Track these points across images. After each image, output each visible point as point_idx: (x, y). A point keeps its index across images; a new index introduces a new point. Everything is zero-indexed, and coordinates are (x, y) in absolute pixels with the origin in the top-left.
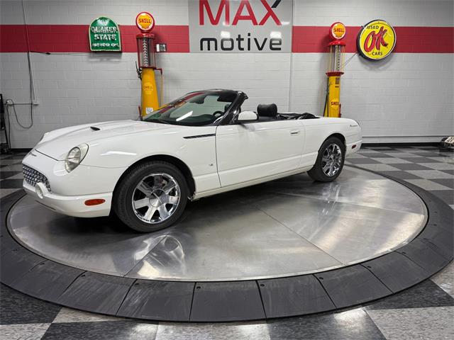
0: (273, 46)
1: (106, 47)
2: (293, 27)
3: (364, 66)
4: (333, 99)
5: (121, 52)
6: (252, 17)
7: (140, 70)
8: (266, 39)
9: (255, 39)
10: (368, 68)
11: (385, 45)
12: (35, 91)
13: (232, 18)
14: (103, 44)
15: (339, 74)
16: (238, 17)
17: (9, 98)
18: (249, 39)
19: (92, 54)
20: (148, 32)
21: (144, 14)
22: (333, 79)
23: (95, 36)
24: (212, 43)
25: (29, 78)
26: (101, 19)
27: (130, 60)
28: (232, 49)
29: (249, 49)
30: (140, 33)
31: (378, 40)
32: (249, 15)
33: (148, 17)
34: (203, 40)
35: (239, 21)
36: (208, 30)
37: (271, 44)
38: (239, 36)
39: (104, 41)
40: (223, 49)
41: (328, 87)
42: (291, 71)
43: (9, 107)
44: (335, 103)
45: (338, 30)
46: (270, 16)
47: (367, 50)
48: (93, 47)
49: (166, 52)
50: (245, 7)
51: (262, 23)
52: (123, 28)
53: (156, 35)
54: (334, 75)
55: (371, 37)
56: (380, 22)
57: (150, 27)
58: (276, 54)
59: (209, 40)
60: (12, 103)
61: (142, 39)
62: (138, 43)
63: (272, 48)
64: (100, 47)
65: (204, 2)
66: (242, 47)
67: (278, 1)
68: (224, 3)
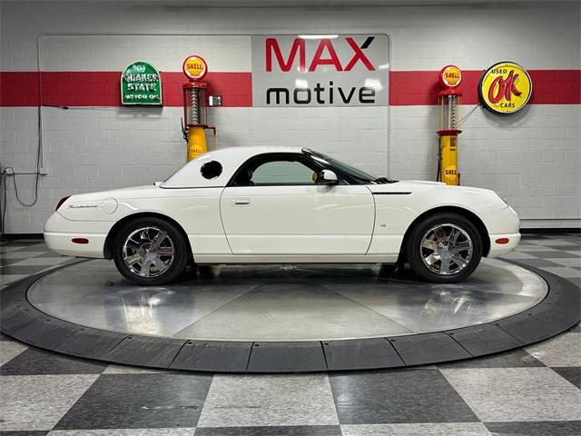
0: (364, 98)
1: (142, 100)
2: (390, 73)
3: (491, 122)
4: (447, 166)
5: (161, 106)
6: (335, 61)
7: (186, 129)
8: (354, 89)
9: (340, 89)
10: (497, 124)
11: (518, 94)
12: (44, 156)
14: (139, 96)
15: (455, 133)
16: (317, 61)
17: (9, 166)
18: (331, 89)
19: (123, 109)
20: (199, 80)
21: (194, 58)
22: (447, 139)
23: (129, 85)
24: (282, 94)
25: (38, 140)
26: (137, 64)
27: (173, 116)
28: (308, 101)
29: (331, 102)
30: (188, 82)
31: (507, 87)
32: (330, 58)
33: (199, 62)
34: (269, 91)
35: (318, 66)
36: (278, 78)
37: (361, 95)
38: (318, 85)
39: (140, 92)
40: (296, 101)
41: (440, 150)
42: (389, 130)
43: (8, 178)
44: (451, 172)
45: (452, 75)
46: (360, 60)
47: (493, 101)
48: (125, 100)
49: (222, 105)
50: (326, 49)
51: (349, 68)
52: (165, 75)
53: (208, 84)
54: (447, 135)
55: (497, 84)
56: (509, 64)
57: (202, 74)
58: (367, 108)
59: (278, 91)
60: (12, 172)
61: (190, 89)
62: (185, 94)
63: (362, 101)
64: (135, 100)
65: (271, 43)
66: (321, 99)
67: (370, 40)
68: (299, 44)
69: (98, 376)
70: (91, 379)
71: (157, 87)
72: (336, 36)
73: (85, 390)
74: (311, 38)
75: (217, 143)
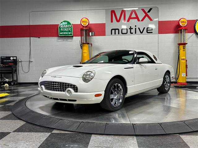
0: (148, 31)
1: (66, 34)
2: (159, 21)
4: (182, 57)
5: (73, 36)
6: (137, 18)
7: (82, 45)
8: (144, 28)
9: (139, 28)
12: (32, 55)
13: (127, 19)
14: (65, 33)
15: (185, 44)
16: (130, 18)
17: (20, 59)
18: (136, 28)
19: (59, 38)
20: (86, 27)
21: (85, 19)
22: (181, 47)
23: (61, 29)
24: (117, 31)
25: (30, 49)
26: (64, 21)
27: (77, 40)
28: (127, 33)
29: (136, 33)
30: (82, 27)
32: (135, 17)
33: (86, 20)
34: (112, 30)
35: (130, 20)
36: (115, 25)
37: (147, 30)
38: (131, 27)
39: (65, 31)
40: (122, 33)
41: (179, 51)
42: (158, 43)
43: (19, 63)
44: (183, 59)
45: (183, 22)
46: (147, 17)
48: (60, 35)
49: (94, 36)
50: (133, 13)
51: (142, 20)
52: (74, 25)
53: (89, 28)
54: (182, 45)
57: (87, 24)
58: (150, 35)
59: (115, 30)
60: (21, 61)
61: (83, 30)
62: (81, 32)
63: (147, 32)
64: (63, 34)
65: (113, 12)
66: (132, 32)
67: (151, 9)
68: (123, 12)
69: (50, 133)
70: (48, 134)
71: (71, 30)
72: (138, 8)
73: (45, 138)
74: (128, 9)
75: (93, 49)
